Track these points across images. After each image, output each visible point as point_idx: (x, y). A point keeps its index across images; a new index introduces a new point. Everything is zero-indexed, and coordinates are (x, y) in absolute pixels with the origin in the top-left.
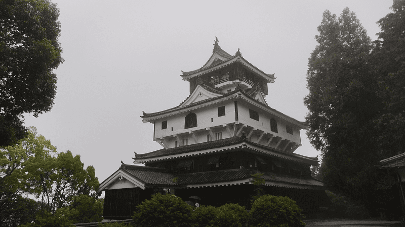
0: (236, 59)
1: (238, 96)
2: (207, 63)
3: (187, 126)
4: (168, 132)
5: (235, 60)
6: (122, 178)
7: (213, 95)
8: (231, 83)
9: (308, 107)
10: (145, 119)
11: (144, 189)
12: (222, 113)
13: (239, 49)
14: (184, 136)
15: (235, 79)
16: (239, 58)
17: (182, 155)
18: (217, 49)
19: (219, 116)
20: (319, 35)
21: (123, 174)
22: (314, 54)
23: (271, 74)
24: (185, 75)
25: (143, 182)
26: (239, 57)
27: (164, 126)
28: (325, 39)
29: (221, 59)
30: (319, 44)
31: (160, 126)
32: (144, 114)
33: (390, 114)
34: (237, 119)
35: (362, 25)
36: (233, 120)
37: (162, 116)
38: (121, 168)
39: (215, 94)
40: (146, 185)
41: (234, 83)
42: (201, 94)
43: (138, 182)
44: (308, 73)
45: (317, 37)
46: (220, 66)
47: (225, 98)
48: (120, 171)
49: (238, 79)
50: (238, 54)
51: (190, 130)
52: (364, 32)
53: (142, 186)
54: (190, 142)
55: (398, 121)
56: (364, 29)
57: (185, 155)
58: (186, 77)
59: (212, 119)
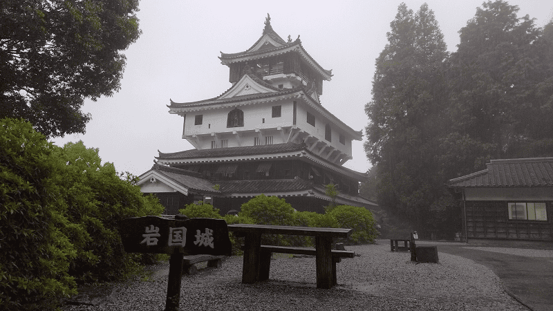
0: (295, 47)
1: (300, 96)
2: (254, 46)
3: (230, 124)
4: (203, 130)
5: (292, 48)
6: (155, 180)
7: (264, 90)
8: (284, 76)
9: (370, 115)
10: (174, 109)
11: (186, 194)
12: (277, 113)
13: (299, 36)
14: (223, 137)
15: (291, 73)
16: (298, 48)
17: (225, 159)
18: (268, 30)
19: (273, 117)
20: (391, 32)
21: (157, 176)
22: (383, 54)
23: (329, 70)
24: (225, 58)
25: (185, 187)
26: (298, 46)
27: (199, 121)
28: (397, 38)
29: (273, 43)
30: (389, 43)
31: (192, 120)
32: (172, 102)
33: (457, 134)
34: (295, 122)
35: (440, 28)
36: (289, 124)
37: (198, 109)
38: (154, 168)
39: (267, 89)
40: (190, 190)
41: (288, 77)
42: (247, 87)
43: (178, 186)
44: (375, 76)
45: (388, 34)
46: (272, 54)
47: (284, 97)
48: (153, 172)
49: (294, 73)
50: (298, 42)
51: (234, 130)
52: (441, 37)
53: (185, 192)
54: (231, 145)
55: (464, 141)
56: (441, 33)
57: (229, 159)
58: (226, 61)
59: (264, 119)
